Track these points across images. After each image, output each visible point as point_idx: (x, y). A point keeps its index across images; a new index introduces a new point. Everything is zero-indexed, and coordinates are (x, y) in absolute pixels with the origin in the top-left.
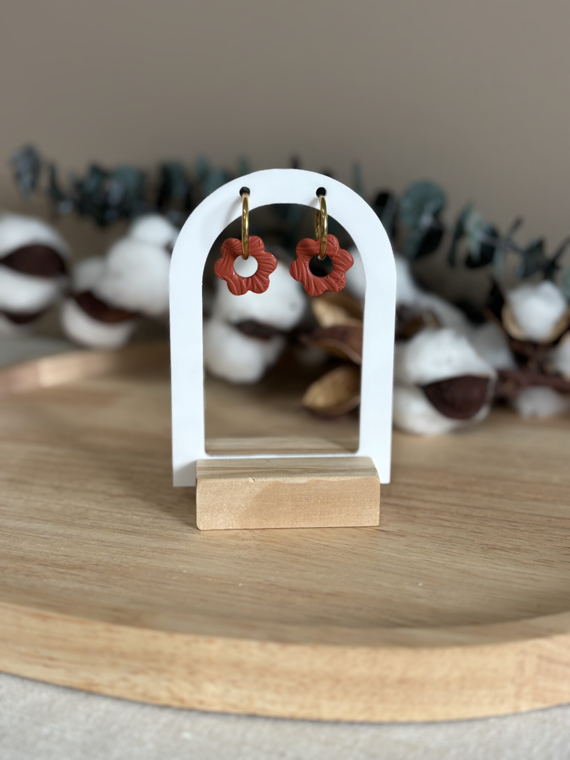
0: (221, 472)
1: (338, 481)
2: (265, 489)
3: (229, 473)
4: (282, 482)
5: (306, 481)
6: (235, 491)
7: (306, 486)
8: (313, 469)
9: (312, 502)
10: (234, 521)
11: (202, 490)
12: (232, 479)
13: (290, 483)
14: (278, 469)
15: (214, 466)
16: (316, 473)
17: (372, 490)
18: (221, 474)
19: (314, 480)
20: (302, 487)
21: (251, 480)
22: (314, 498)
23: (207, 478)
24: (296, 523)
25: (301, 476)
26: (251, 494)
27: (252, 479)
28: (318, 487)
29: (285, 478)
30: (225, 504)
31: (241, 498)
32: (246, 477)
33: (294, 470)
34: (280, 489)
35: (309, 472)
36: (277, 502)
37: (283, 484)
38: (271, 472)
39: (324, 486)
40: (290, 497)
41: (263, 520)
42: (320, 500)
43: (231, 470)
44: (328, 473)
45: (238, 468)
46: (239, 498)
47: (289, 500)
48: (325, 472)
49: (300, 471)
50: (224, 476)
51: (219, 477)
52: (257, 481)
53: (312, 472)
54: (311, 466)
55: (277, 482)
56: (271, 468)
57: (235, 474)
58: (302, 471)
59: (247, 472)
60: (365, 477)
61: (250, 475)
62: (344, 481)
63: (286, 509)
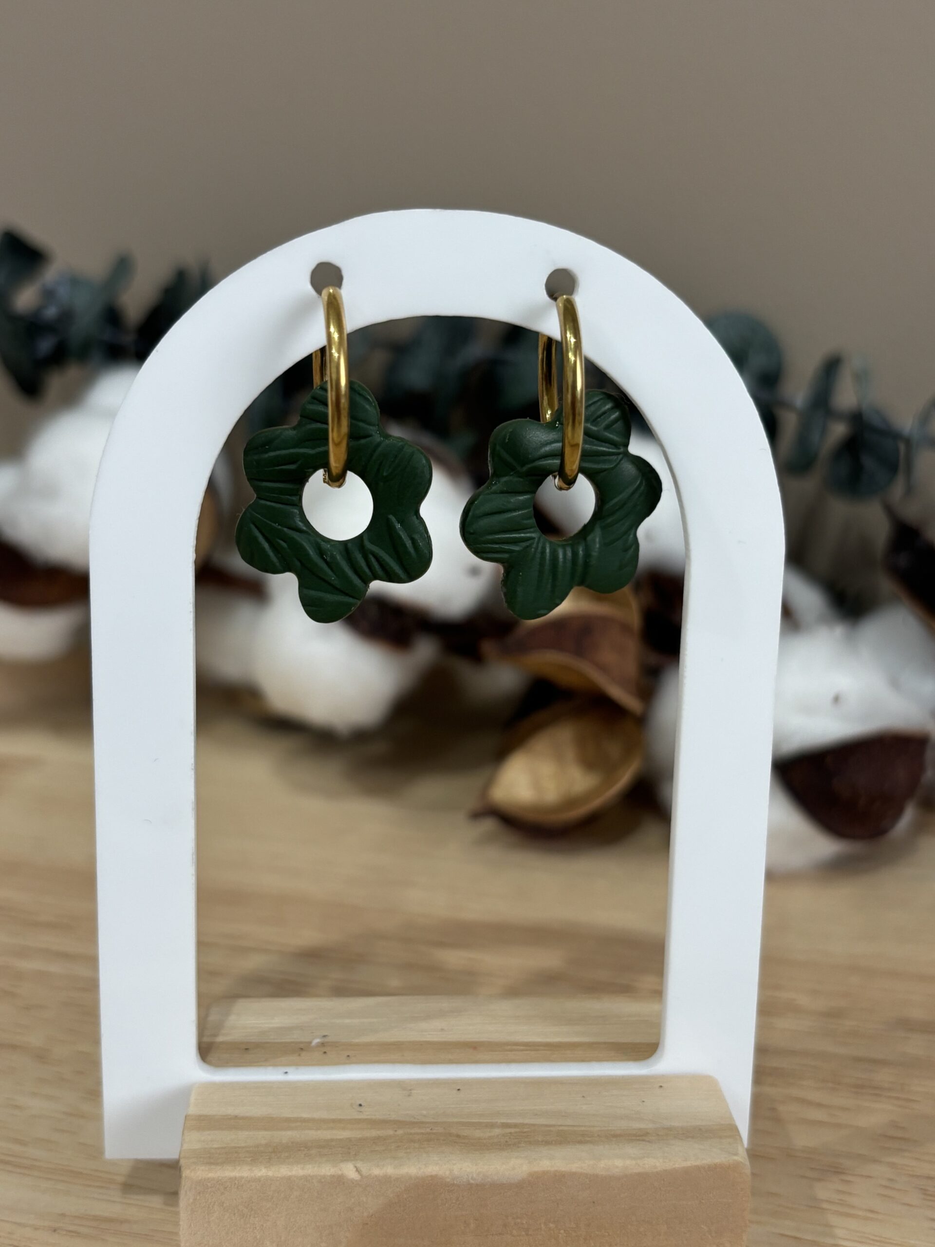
0: (262, 1136)
1: (623, 1173)
2: (396, 1200)
3: (284, 1141)
4: (448, 1180)
5: (523, 1173)
6: (301, 1205)
7: (523, 1190)
8: (544, 1129)
9: (540, 1238)
12: (291, 1167)
13: (472, 1181)
14: (437, 1130)
17: (724, 1200)
18: (257, 1146)
19: (548, 1172)
20: (509, 1195)
21: (349, 1170)
22: (545, 1224)
25: (507, 1156)
26: (350, 1213)
27: (355, 1169)
28: (561, 1194)
31: (318, 1224)
32: (336, 1160)
33: (487, 1134)
34: (442, 1200)
37: (453, 1185)
38: (414, 1141)
39: (579, 1191)
40: (471, 1222)
44: (591, 1146)
45: (314, 1120)
46: (313, 1224)
47: (468, 1231)
49: (504, 1136)
50: (268, 1157)
51: (251, 1159)
52: (367, 1174)
53: (540, 1139)
54: (536, 1115)
55: (433, 1177)
56: (413, 1124)
57: (302, 1148)
58: (509, 1134)
59: (340, 1140)
60: (704, 1162)
61: (349, 1153)
62: (640, 1173)
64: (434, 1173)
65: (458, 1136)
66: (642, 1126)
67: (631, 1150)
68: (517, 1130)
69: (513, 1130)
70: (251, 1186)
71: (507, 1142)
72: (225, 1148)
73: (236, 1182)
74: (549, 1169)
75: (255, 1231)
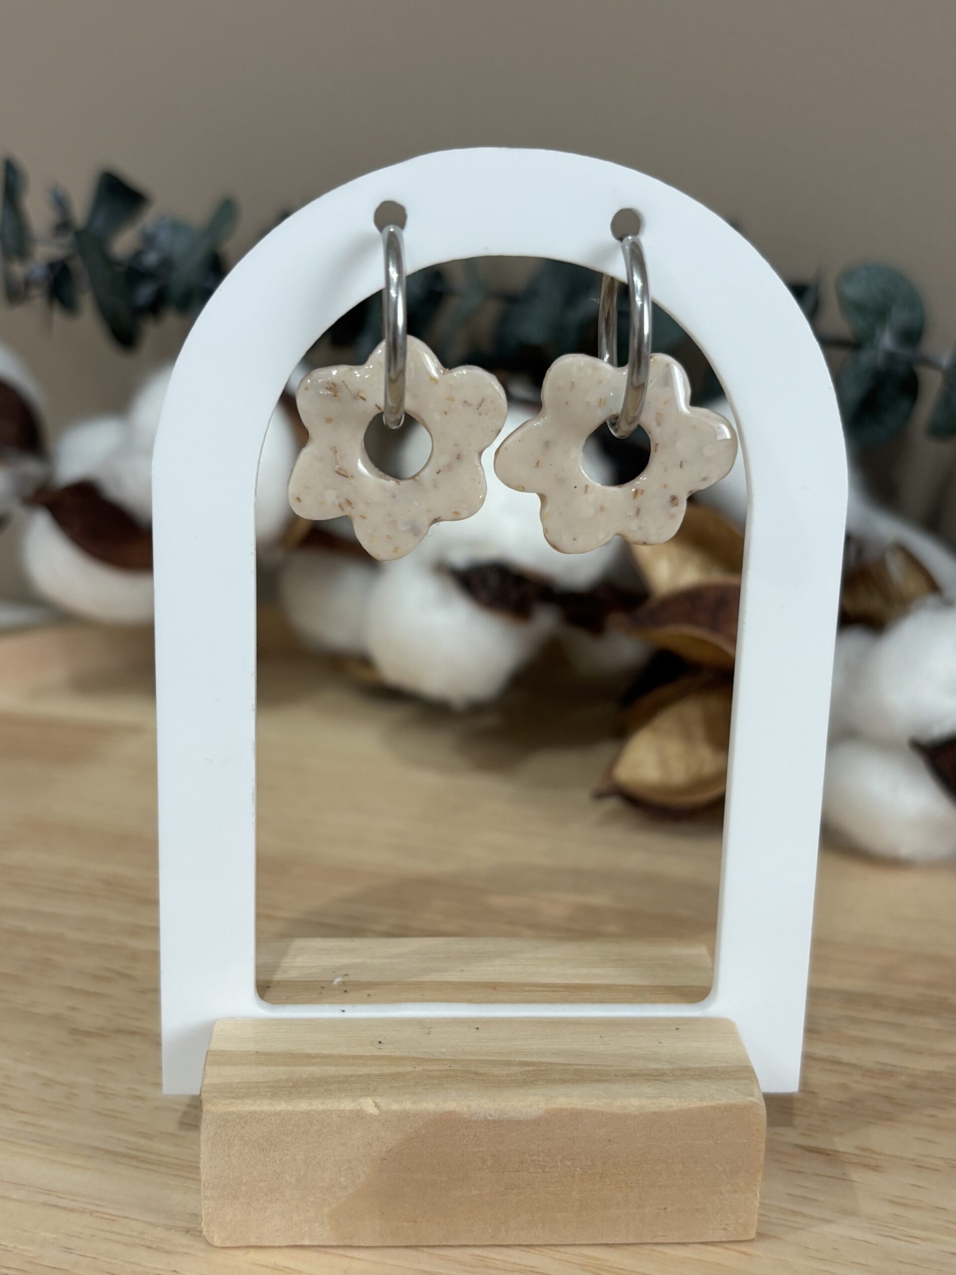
0: (281, 1072)
1: (638, 1112)
2: (414, 1135)
4: (466, 1116)
5: (540, 1112)
6: (320, 1140)
7: (539, 1129)
8: (561, 1068)
9: (557, 1175)
10: (317, 1225)
11: (217, 1136)
12: (310, 1102)
13: (489, 1118)
14: (456, 1068)
16: (572, 1081)
19: (565, 1109)
20: (526, 1131)
21: (368, 1105)
22: (561, 1161)
23: (235, 1098)
24: (506, 1232)
26: (369, 1147)
27: (374, 1104)
28: (577, 1129)
29: (473, 1102)
30: (287, 1177)
31: (337, 1159)
32: (355, 1095)
33: (505, 1071)
34: (460, 1136)
35: (547, 1081)
36: (449, 1174)
37: (470, 1119)
39: (595, 1129)
40: (489, 1158)
41: (405, 1224)
42: (581, 1168)
44: (608, 1084)
45: (334, 1056)
46: (332, 1158)
47: (485, 1167)
48: (598, 1081)
49: (522, 1074)
50: (287, 1092)
51: (271, 1093)
52: (387, 1109)
53: (557, 1078)
54: (554, 1054)
55: (451, 1113)
57: (322, 1084)
58: (527, 1072)
59: (360, 1076)
60: (720, 1102)
61: (369, 1089)
62: (655, 1113)
63: (477, 1192)
64: (452, 1109)
65: (476, 1073)
66: (659, 1066)
67: (648, 1089)
68: (535, 1068)
69: (530, 1068)
70: (271, 1120)
71: (524, 1079)
72: (245, 1083)
73: (256, 1116)
74: (566, 1106)
75: (275, 1165)
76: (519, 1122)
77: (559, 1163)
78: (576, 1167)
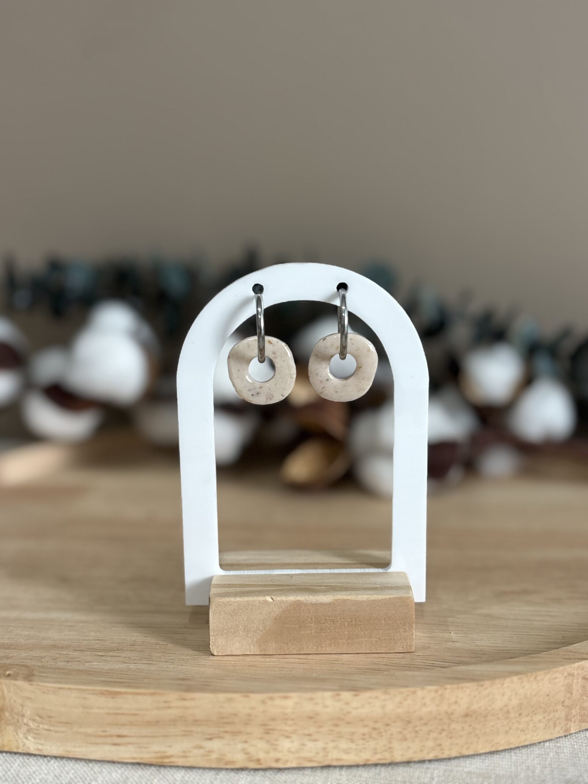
0: (238, 589)
1: (367, 600)
2: (286, 609)
3: (246, 591)
4: (304, 602)
5: (331, 601)
6: (252, 612)
7: (331, 606)
8: (339, 587)
9: (338, 625)
11: (215, 611)
12: (248, 597)
13: (313, 603)
14: (301, 587)
15: (230, 583)
16: (343, 591)
17: (405, 611)
18: (237, 592)
19: (340, 599)
20: (326, 607)
21: (269, 599)
23: (221, 597)
24: (321, 648)
25: (325, 594)
26: (270, 614)
27: (271, 598)
28: (345, 607)
29: (307, 597)
30: (241, 626)
31: (258, 619)
32: (264, 596)
33: (319, 588)
34: (302, 610)
35: (334, 591)
36: (299, 625)
37: (306, 604)
38: (292, 590)
39: (351, 607)
40: (313, 618)
41: (284, 645)
42: (347, 622)
43: (249, 587)
44: (356, 592)
45: (257, 585)
46: (256, 619)
47: (312, 622)
48: (352, 590)
49: (325, 589)
51: (235, 595)
52: (276, 600)
53: (338, 590)
54: (338, 583)
55: (299, 601)
56: (293, 586)
57: (253, 592)
59: (266, 590)
60: (397, 596)
61: (269, 594)
62: (373, 600)
63: (309, 632)
64: (299, 599)
65: (308, 589)
66: (376, 586)
67: (370, 592)
68: (330, 587)
69: (328, 587)
70: (235, 605)
72: (225, 593)
73: (229, 603)
74: (340, 598)
75: (236, 622)
76: (323, 604)
77: (339, 620)
78: (345, 622)
